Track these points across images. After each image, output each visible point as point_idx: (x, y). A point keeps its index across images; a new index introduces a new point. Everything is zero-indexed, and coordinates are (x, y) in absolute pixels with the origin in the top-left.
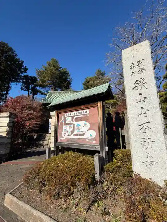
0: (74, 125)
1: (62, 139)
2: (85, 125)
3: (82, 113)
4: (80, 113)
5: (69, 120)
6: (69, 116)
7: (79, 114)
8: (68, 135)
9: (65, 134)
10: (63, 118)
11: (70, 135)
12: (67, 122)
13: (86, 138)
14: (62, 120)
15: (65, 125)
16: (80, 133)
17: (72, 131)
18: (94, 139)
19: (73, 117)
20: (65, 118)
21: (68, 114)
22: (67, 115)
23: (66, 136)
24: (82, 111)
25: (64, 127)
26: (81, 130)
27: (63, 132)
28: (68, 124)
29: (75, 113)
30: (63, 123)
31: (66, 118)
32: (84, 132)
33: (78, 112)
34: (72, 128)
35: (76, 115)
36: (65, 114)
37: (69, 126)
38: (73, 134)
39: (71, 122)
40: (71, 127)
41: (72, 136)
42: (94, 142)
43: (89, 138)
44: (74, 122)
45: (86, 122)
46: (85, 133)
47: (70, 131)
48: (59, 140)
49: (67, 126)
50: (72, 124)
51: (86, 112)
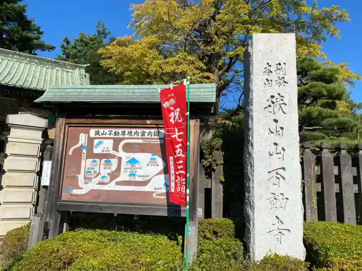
0: (120, 159)
1: (75, 192)
2: (153, 162)
3: (146, 134)
4: (140, 135)
5: (104, 146)
6: (107, 136)
7: (136, 136)
8: (99, 183)
9: (88, 179)
10: (83, 139)
11: (106, 184)
12: (96, 151)
13: (152, 190)
14: (78, 145)
15: (88, 157)
16: (137, 179)
17: (114, 175)
19: (117, 142)
20: (91, 140)
21: (101, 131)
22: (97, 133)
23: (93, 185)
24: (147, 131)
25: (86, 163)
26: (139, 172)
27: (81, 177)
28: (101, 156)
29: (124, 133)
30: (84, 151)
31: (96, 141)
32: (148, 178)
33: (134, 131)
34: (114, 167)
35: (126, 136)
36: (92, 132)
37: (103, 161)
38: (114, 182)
39: (112, 152)
40: (108, 163)
41: (112, 186)
43: (159, 191)
44: (121, 153)
45: (155, 156)
46: (150, 180)
47: (104, 172)
48: (65, 196)
49: (98, 160)
50: (113, 157)
51: (157, 134)
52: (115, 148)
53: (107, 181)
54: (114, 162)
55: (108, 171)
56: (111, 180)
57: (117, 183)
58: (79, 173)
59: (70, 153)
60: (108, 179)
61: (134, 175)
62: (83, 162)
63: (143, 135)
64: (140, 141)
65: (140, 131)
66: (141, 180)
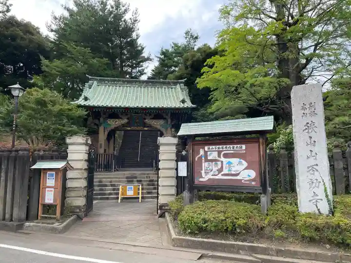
0: (222, 162)
1: (201, 180)
2: (240, 163)
3: (235, 148)
5: (213, 155)
6: (214, 150)
7: (229, 149)
8: (213, 175)
9: (206, 173)
10: (202, 152)
11: (216, 175)
12: (209, 158)
13: (242, 178)
14: (200, 155)
15: (205, 162)
17: (220, 170)
18: (253, 180)
19: (219, 153)
20: (206, 152)
21: (211, 147)
22: (209, 148)
23: (210, 176)
24: (235, 146)
25: (205, 165)
26: (233, 169)
27: (203, 172)
28: (212, 161)
29: (222, 148)
30: (203, 158)
31: (209, 153)
32: (238, 172)
33: (228, 146)
34: (219, 166)
35: (224, 149)
36: (206, 148)
37: (213, 163)
38: (220, 174)
39: (217, 158)
40: (216, 165)
41: (220, 177)
42: (253, 183)
43: (246, 179)
44: (222, 159)
45: (242, 160)
46: (240, 173)
47: (215, 169)
48: (196, 182)
49: (210, 163)
50: (218, 161)
51: (241, 147)
52: (219, 156)
54: (219, 163)
55: (217, 168)
57: (222, 175)
58: (202, 170)
59: (196, 159)
60: (217, 173)
61: (231, 171)
62: (203, 164)
63: (233, 148)
64: (232, 152)
65: (231, 146)
66: (234, 173)
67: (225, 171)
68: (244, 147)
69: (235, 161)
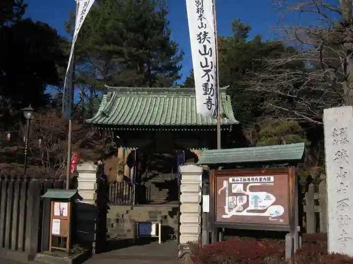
0: (248, 196)
1: (224, 216)
2: (268, 198)
3: (262, 180)
4: (259, 180)
5: (238, 188)
6: (239, 182)
7: (256, 181)
8: (237, 211)
9: (230, 209)
10: (225, 184)
11: (241, 211)
12: (234, 191)
13: (269, 215)
14: (223, 188)
15: (229, 195)
16: (259, 208)
17: (246, 206)
18: (281, 217)
19: (245, 185)
20: (230, 185)
21: (236, 178)
22: (233, 180)
23: (234, 213)
24: (263, 177)
25: (229, 199)
26: (260, 204)
27: (226, 207)
28: (237, 195)
29: (249, 179)
30: (227, 191)
31: (233, 185)
32: (265, 208)
33: (255, 178)
34: (245, 201)
35: (251, 181)
36: (231, 179)
37: (238, 197)
38: (246, 210)
39: (243, 191)
40: (241, 199)
41: (245, 213)
42: (281, 221)
43: (273, 216)
44: (248, 192)
45: (269, 194)
47: (240, 204)
48: (218, 219)
49: (235, 197)
50: (244, 195)
51: (269, 179)
52: (245, 189)
53: (241, 210)
54: (245, 198)
55: (242, 204)
56: (244, 210)
57: (248, 211)
58: (225, 206)
59: (219, 193)
60: (242, 209)
61: (257, 206)
62: (227, 198)
63: (260, 180)
64: (259, 184)
65: (258, 177)
66: (261, 209)
67: (251, 207)
68: (272, 178)
69: (262, 195)
